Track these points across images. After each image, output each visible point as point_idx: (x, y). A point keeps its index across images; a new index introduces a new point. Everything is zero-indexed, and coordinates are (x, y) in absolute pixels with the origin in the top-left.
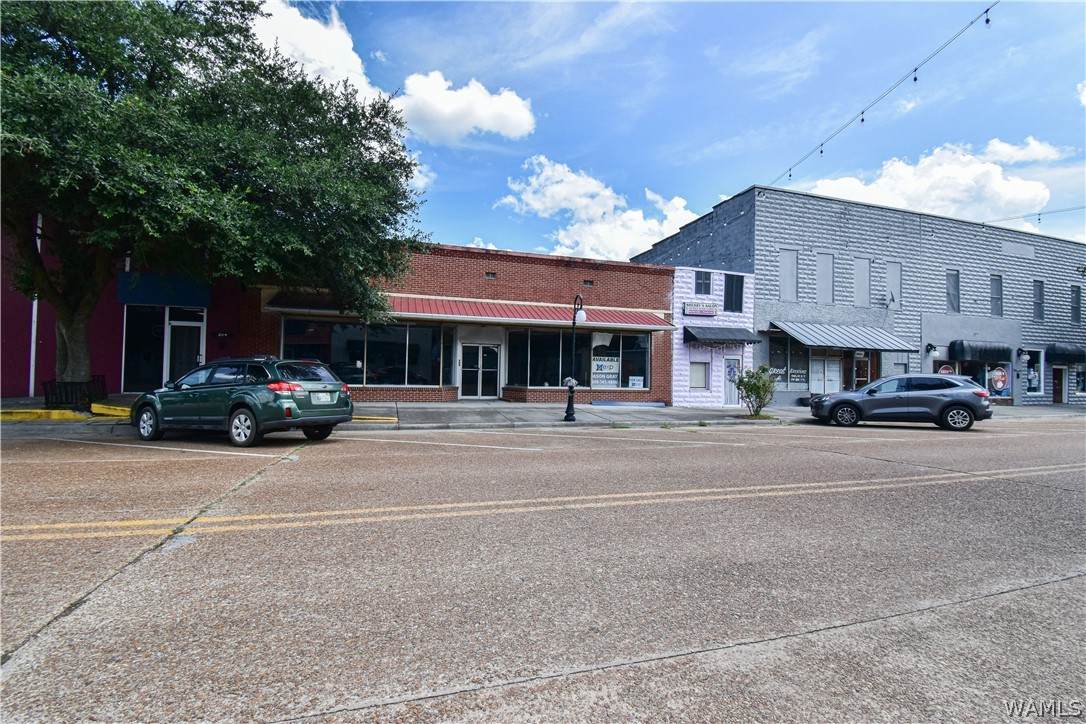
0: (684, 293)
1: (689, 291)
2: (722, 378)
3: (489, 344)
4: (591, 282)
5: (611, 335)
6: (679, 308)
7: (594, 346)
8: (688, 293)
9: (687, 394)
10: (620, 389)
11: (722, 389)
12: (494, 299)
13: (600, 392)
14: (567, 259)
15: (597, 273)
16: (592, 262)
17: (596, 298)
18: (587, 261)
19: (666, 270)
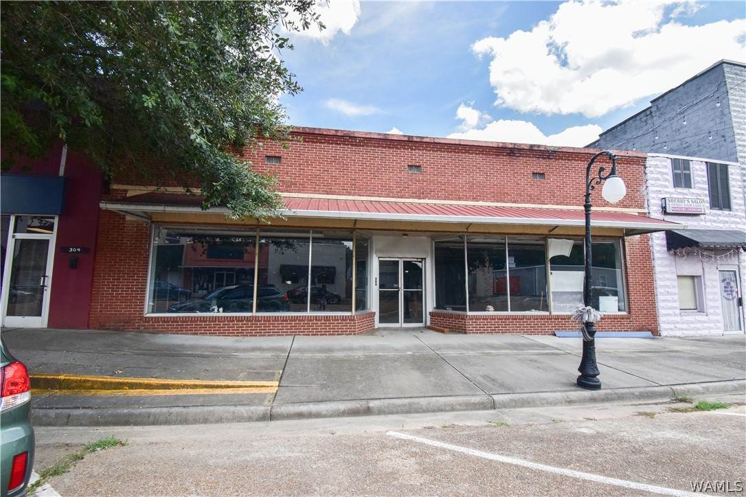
0: (661, 186)
1: (667, 183)
2: (718, 297)
3: (410, 257)
4: (542, 175)
5: (572, 242)
6: (655, 205)
7: (550, 257)
8: (666, 187)
9: (678, 319)
11: (719, 311)
12: (419, 198)
14: (510, 146)
15: (548, 162)
16: (543, 149)
17: (549, 194)
18: (536, 148)
19: (636, 157)
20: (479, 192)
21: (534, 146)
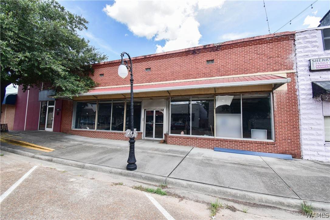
0: (309, 51)
1: (316, 49)
3: (158, 109)
4: (212, 61)
5: (232, 97)
6: (304, 66)
7: (217, 106)
8: (315, 51)
10: (242, 139)
13: (222, 140)
14: (192, 49)
15: (216, 53)
16: (212, 46)
17: (216, 71)
18: (207, 47)
19: (283, 36)
20: (177, 76)
21: (206, 45)
